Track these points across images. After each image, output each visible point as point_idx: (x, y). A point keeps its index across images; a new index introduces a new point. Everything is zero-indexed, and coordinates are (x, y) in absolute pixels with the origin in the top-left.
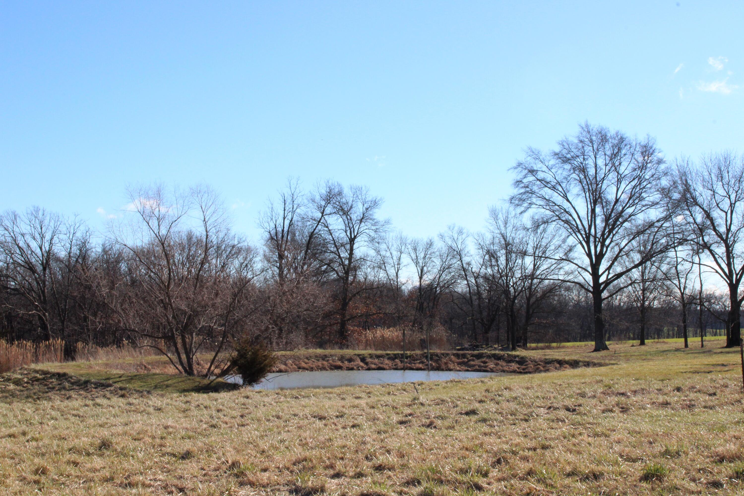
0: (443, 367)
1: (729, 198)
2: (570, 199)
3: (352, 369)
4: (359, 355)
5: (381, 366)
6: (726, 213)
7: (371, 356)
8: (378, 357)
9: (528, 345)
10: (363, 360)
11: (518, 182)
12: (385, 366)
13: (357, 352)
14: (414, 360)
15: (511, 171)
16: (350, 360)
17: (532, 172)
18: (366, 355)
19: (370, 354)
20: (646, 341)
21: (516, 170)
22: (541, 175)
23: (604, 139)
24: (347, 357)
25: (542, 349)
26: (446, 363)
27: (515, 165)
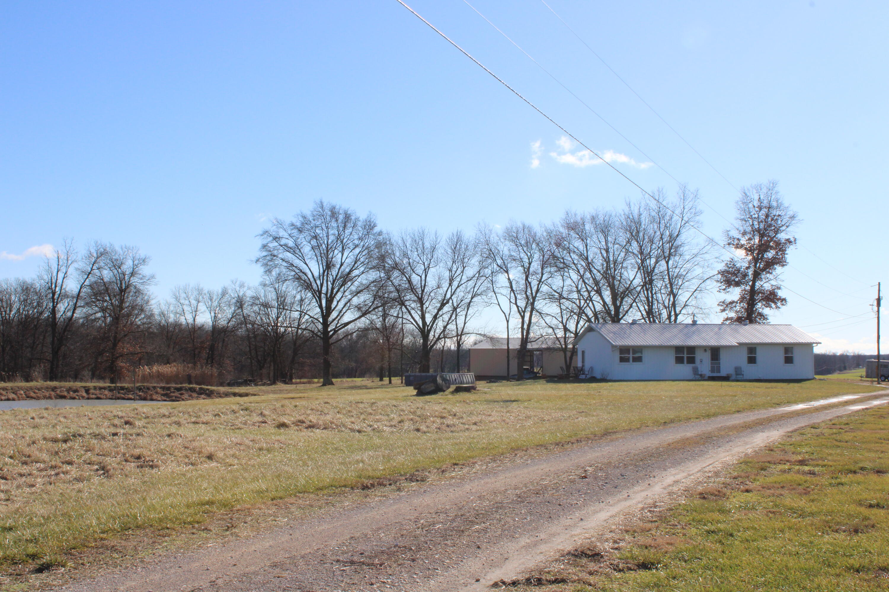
0: (149, 397)
1: (424, 265)
2: (307, 263)
3: (74, 398)
4: (84, 387)
5: (99, 396)
6: (421, 277)
7: (95, 388)
8: (101, 388)
9: (294, 381)
10: (87, 391)
11: (264, 246)
12: (102, 396)
13: (83, 384)
14: (129, 392)
15: (258, 237)
16: (76, 391)
17: (276, 239)
18: (91, 387)
19: (95, 387)
20: (384, 379)
21: (262, 237)
22: (283, 242)
23: (334, 214)
24: (74, 388)
25: (304, 383)
26: (151, 395)
27: (261, 233)
